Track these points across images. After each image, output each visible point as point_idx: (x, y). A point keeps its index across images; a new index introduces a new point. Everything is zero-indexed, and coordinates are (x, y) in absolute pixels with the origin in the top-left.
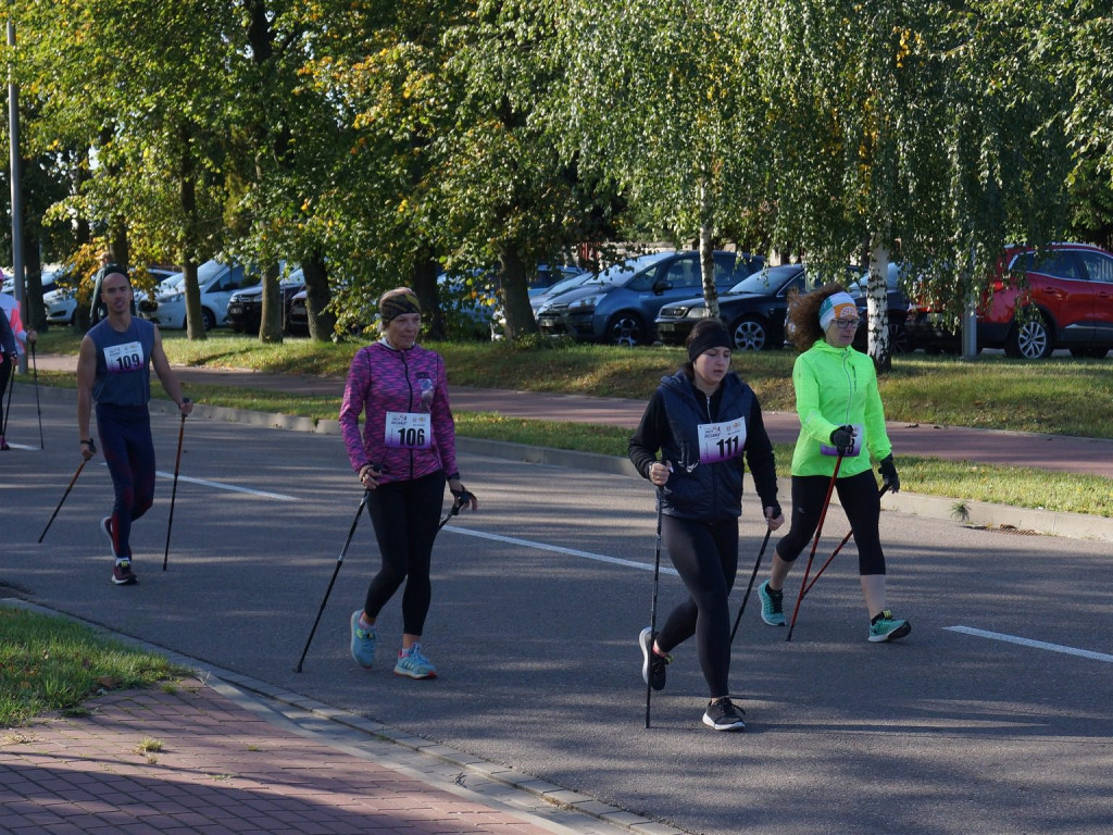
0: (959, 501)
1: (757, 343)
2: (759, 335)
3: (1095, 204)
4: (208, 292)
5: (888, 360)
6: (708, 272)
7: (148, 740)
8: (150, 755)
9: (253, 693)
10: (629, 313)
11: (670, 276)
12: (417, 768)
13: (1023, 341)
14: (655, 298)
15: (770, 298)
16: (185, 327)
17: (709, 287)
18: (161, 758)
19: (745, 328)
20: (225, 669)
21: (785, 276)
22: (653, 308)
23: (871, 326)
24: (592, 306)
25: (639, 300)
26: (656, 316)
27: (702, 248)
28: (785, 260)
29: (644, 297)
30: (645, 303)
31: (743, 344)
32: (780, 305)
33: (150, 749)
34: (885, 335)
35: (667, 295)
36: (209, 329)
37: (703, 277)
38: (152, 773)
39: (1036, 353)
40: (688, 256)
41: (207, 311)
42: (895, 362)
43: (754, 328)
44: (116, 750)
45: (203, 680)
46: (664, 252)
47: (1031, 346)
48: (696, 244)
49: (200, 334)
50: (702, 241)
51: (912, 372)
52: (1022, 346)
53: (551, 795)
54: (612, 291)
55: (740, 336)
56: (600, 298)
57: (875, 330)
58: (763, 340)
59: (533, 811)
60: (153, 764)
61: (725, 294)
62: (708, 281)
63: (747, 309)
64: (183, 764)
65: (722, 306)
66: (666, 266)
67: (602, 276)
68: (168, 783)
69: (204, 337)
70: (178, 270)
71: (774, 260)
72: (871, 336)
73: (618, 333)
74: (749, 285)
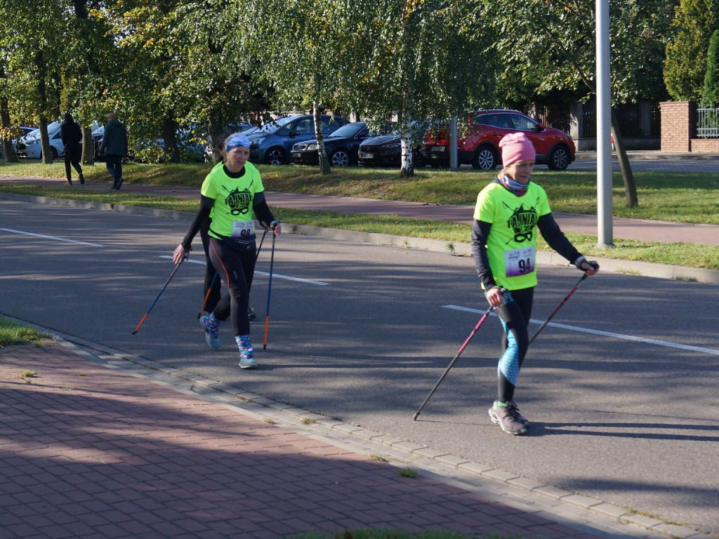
0: (449, 242)
1: (344, 163)
2: (345, 159)
3: (518, 89)
4: (53, 138)
5: (412, 171)
6: (318, 125)
7: (26, 371)
8: (27, 379)
9: (82, 346)
10: (277, 148)
11: (298, 128)
12: (168, 382)
13: (481, 160)
14: (290, 140)
15: (350, 139)
16: (41, 158)
17: (319, 133)
18: (33, 380)
19: (338, 155)
20: (67, 334)
21: (358, 128)
22: (290, 145)
23: (403, 153)
24: (257, 144)
25: (282, 141)
26: (291, 149)
27: (314, 113)
28: (358, 120)
29: (285, 139)
30: (285, 142)
31: (337, 164)
32: (356, 143)
33: (27, 376)
34: (410, 157)
35: (297, 138)
36: (54, 159)
37: (316, 128)
38: (29, 388)
39: (488, 166)
40: (308, 118)
41: (53, 148)
42: (416, 172)
43: (342, 155)
44: (9, 377)
45: (56, 340)
46: (294, 115)
47: (485, 163)
48: (312, 112)
49: (49, 161)
50: (314, 109)
51: (424, 177)
52: (481, 163)
53: (240, 395)
54: (267, 136)
55: (335, 159)
56: (262, 140)
57: (406, 155)
58: (347, 161)
59: (231, 403)
60: (29, 383)
61: (327, 138)
62: (318, 130)
63: (338, 145)
64: (45, 383)
65: (326, 143)
66: (296, 123)
67: (264, 128)
68: (37, 393)
69: (51, 163)
70: (37, 128)
71: (352, 119)
72: (403, 158)
73: (271, 158)
74: (340, 132)
